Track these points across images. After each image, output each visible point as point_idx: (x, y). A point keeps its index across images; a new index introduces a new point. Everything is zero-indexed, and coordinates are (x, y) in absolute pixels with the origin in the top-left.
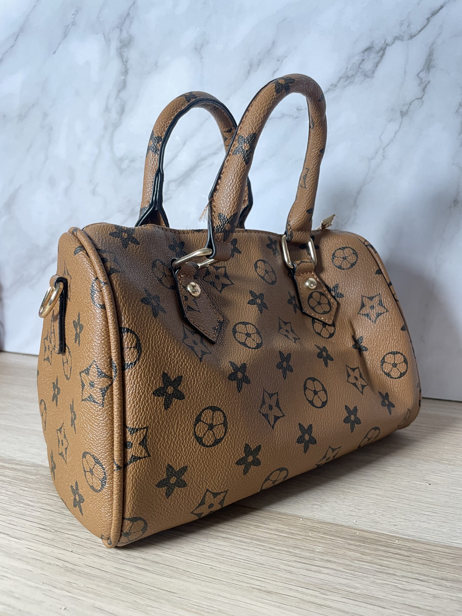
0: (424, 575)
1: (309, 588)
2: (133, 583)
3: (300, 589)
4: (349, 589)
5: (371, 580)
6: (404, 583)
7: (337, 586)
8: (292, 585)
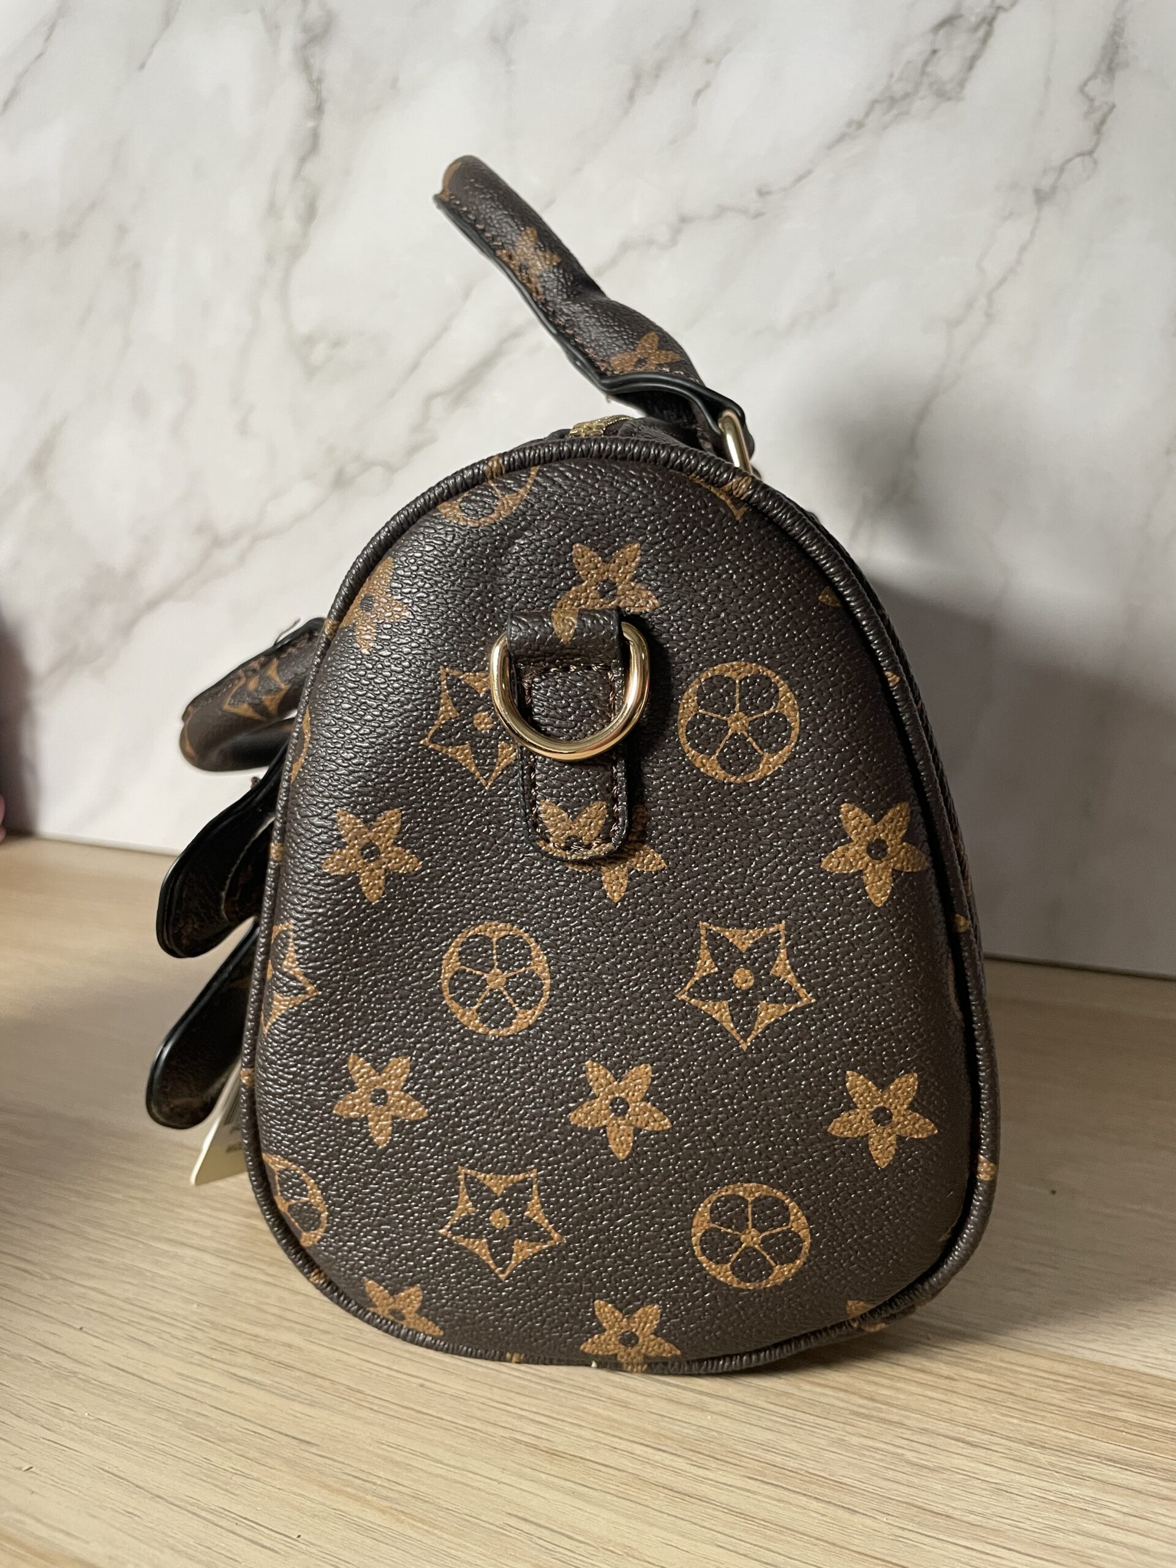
0: (984, 1431)
1: (664, 1448)
2: (213, 1414)
3: (639, 1450)
4: (769, 1457)
5: (833, 1435)
6: (922, 1448)
7: (740, 1447)
8: (621, 1438)
